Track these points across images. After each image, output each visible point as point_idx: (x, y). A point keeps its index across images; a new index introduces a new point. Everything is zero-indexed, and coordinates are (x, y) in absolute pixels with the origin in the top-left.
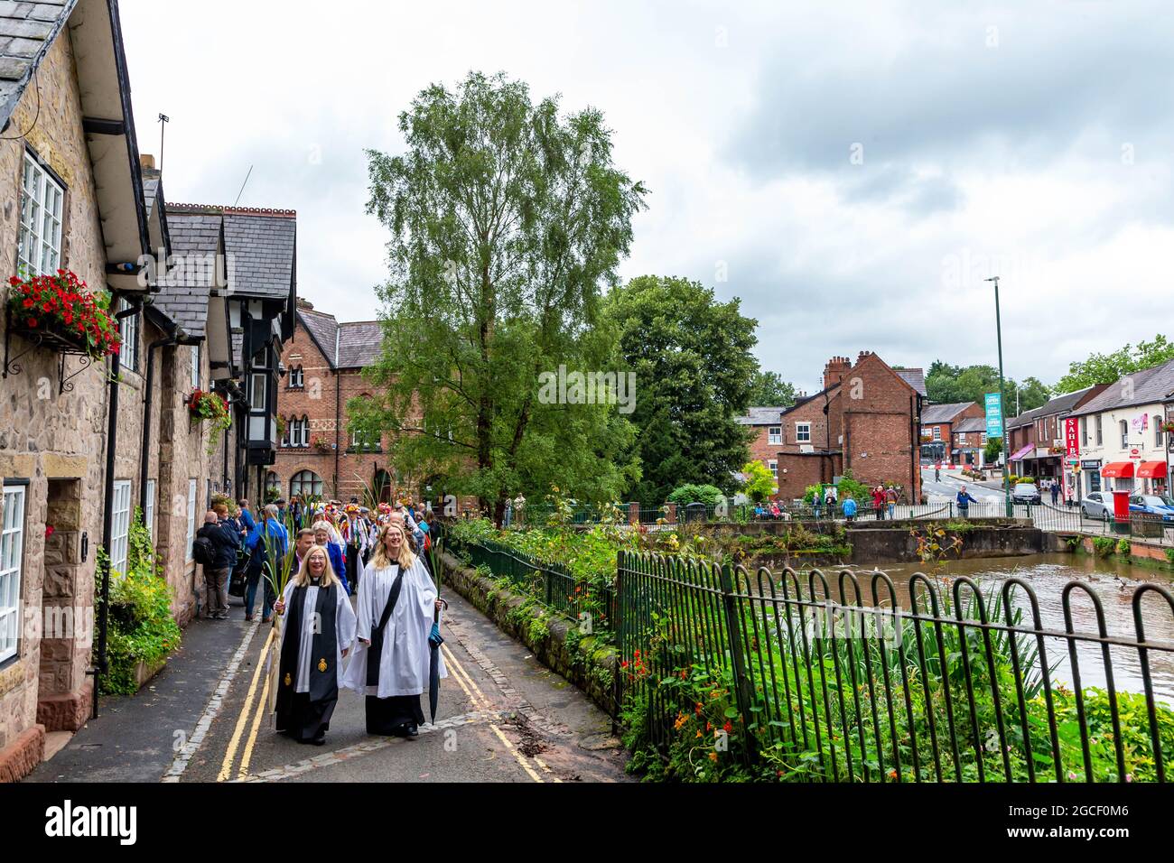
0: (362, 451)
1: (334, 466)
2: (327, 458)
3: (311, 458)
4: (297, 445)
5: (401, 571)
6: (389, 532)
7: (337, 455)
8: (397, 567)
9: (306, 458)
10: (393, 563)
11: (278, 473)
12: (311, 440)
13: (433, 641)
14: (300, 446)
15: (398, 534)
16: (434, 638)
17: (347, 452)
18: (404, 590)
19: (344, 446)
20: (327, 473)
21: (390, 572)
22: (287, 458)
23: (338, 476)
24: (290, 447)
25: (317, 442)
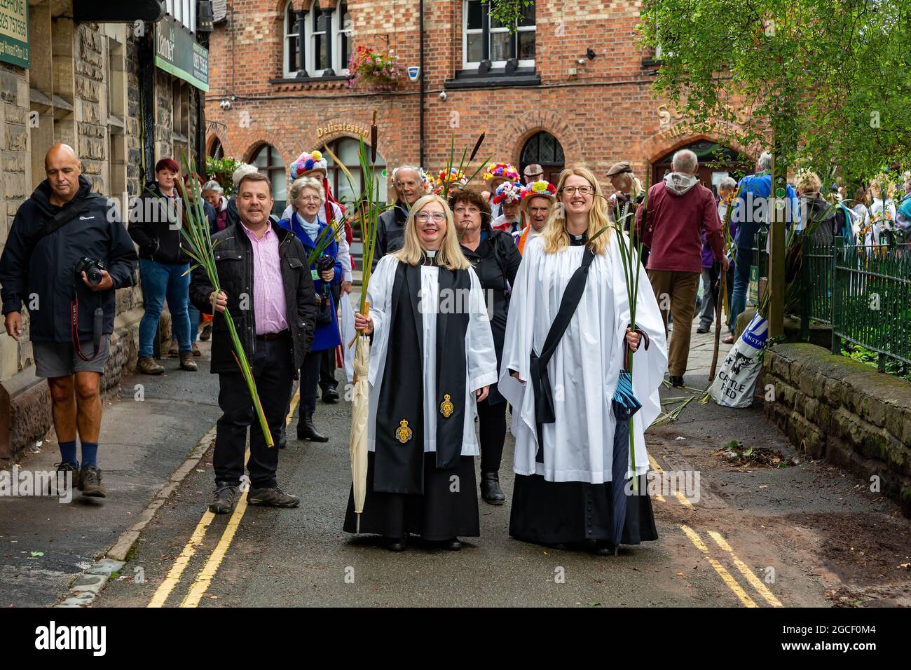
0: (485, 81)
1: (415, 125)
2: (398, 104)
3: (357, 106)
4: (320, 73)
5: (588, 259)
6: (568, 184)
7: (423, 95)
8: (580, 250)
9: (346, 107)
10: (574, 242)
11: (279, 146)
12: (354, 57)
13: (620, 404)
14: (331, 76)
15: (583, 189)
16: (620, 400)
17: (448, 88)
18: (589, 290)
19: (441, 69)
20: (398, 143)
21: (566, 257)
22: (297, 106)
23: (427, 151)
24: (304, 79)
25: (369, 62)
